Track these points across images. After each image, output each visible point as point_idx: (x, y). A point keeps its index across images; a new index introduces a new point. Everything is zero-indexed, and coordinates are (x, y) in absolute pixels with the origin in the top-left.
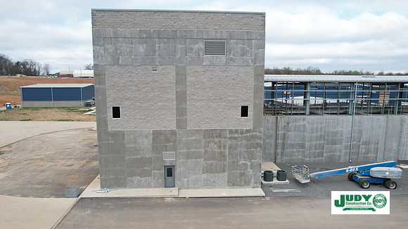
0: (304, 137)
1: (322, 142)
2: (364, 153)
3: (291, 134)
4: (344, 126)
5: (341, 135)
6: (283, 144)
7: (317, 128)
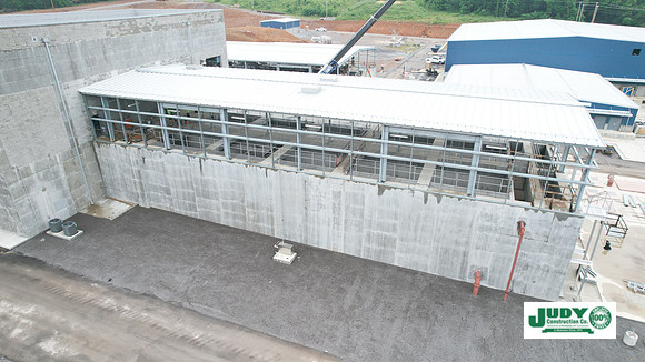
0: (166, 179)
1: (190, 191)
2: (254, 220)
3: (151, 172)
4: (216, 174)
5: (214, 187)
6: (141, 184)
7: (180, 171)
